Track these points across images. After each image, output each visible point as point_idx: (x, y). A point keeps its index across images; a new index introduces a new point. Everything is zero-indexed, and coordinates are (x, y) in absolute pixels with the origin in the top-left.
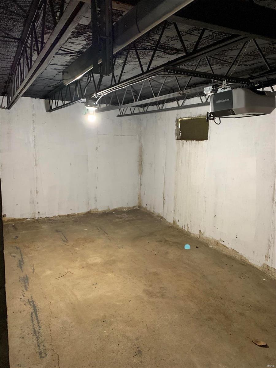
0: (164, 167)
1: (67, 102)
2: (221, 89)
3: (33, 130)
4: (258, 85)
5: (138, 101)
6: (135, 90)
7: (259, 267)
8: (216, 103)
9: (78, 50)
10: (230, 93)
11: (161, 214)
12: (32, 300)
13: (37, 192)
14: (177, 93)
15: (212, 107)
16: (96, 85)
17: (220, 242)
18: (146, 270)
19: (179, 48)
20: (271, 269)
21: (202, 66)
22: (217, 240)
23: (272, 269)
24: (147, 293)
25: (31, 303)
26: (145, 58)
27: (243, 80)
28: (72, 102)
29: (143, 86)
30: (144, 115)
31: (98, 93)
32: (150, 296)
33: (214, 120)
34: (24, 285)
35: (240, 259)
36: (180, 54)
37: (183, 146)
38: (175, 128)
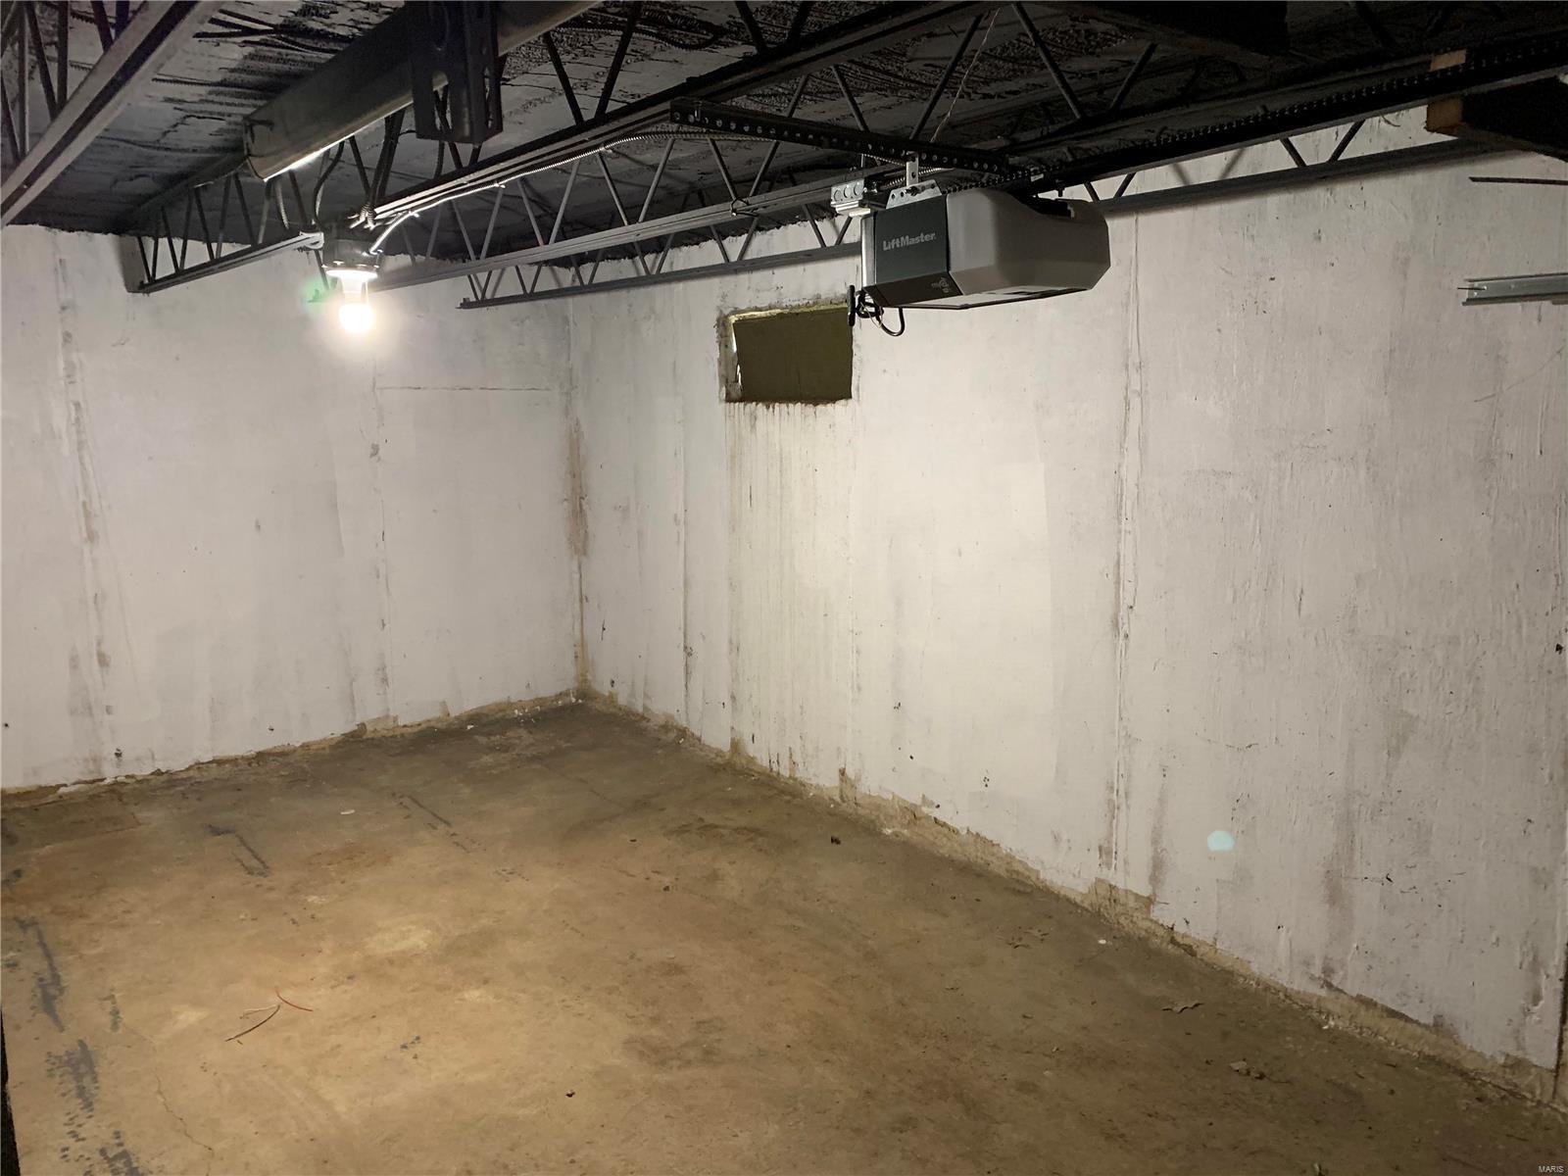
0: (681, 516)
1: (228, 249)
2: (902, 194)
3: (68, 376)
4: (1042, 176)
5: (556, 241)
6: (539, 195)
7: (1081, 893)
8: (885, 249)
9: (279, 21)
10: (937, 207)
11: (676, 717)
12: (121, 1149)
13: (103, 661)
14: (721, 207)
15: (871, 265)
16: (370, 176)
17: (925, 810)
18: (632, 957)
19: (725, 22)
20: (1122, 900)
21: (817, 95)
22: (912, 804)
23: (1127, 897)
24: (641, 1054)
25: (119, 1165)
26: (582, 59)
27: (983, 156)
28: (256, 247)
29: (572, 177)
30: (579, 299)
31: (378, 210)
32: (656, 1064)
33: (878, 319)
34: (73, 1086)
35: (1007, 871)
36: (726, 45)
37: (753, 427)
38: (717, 354)
